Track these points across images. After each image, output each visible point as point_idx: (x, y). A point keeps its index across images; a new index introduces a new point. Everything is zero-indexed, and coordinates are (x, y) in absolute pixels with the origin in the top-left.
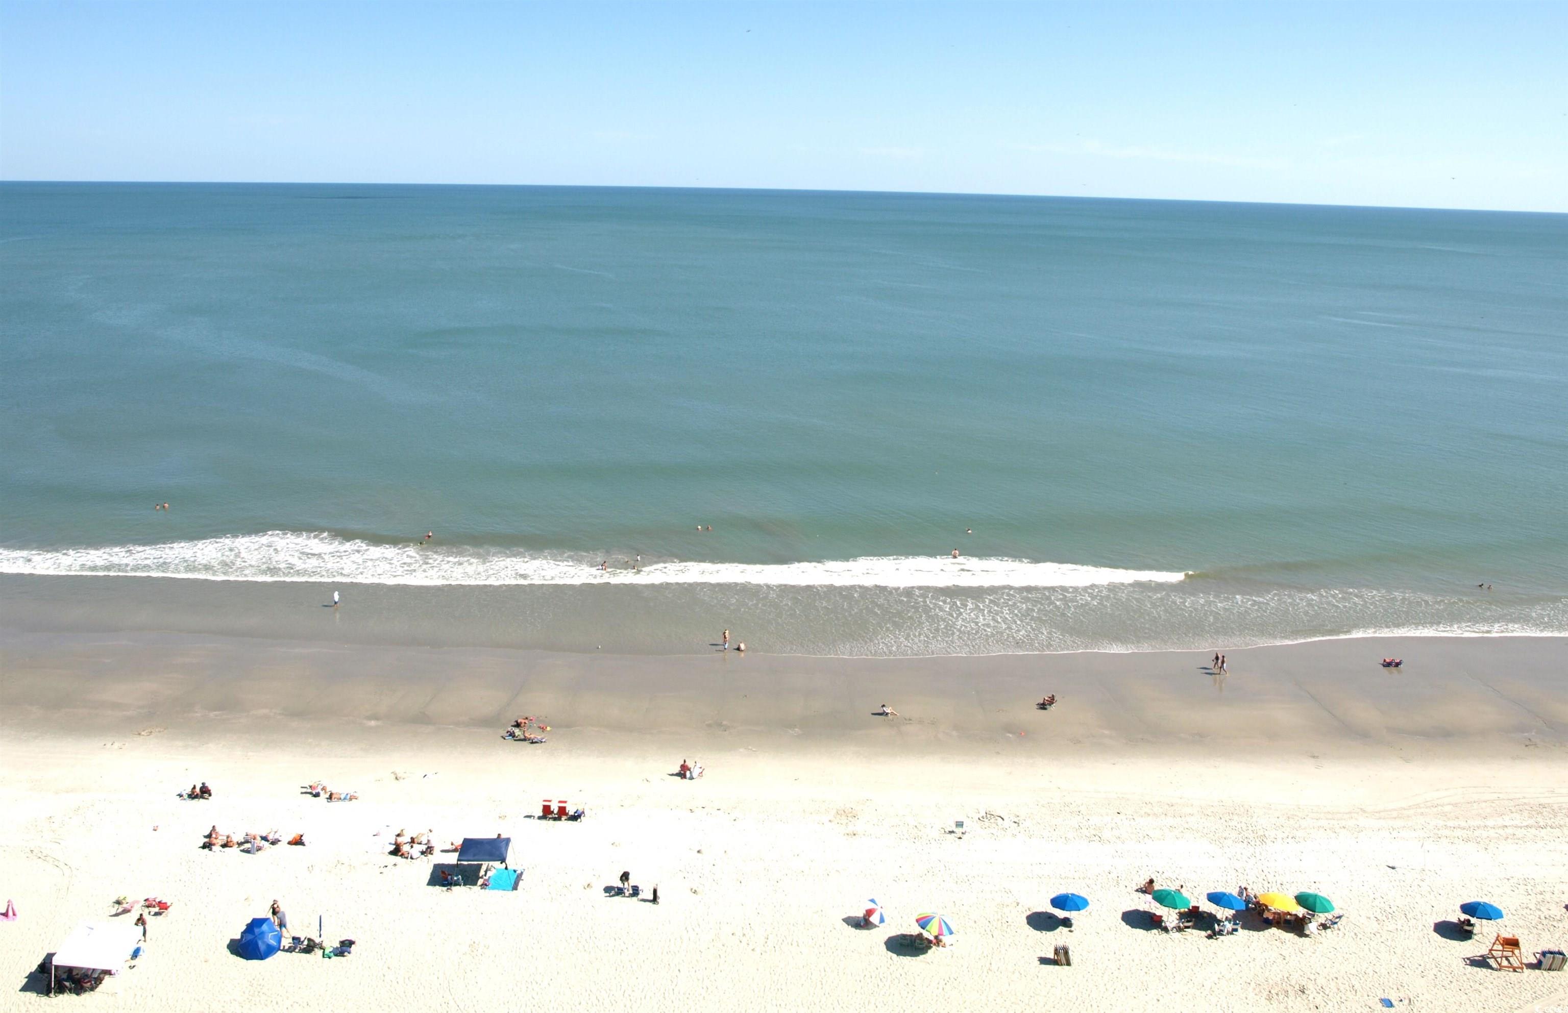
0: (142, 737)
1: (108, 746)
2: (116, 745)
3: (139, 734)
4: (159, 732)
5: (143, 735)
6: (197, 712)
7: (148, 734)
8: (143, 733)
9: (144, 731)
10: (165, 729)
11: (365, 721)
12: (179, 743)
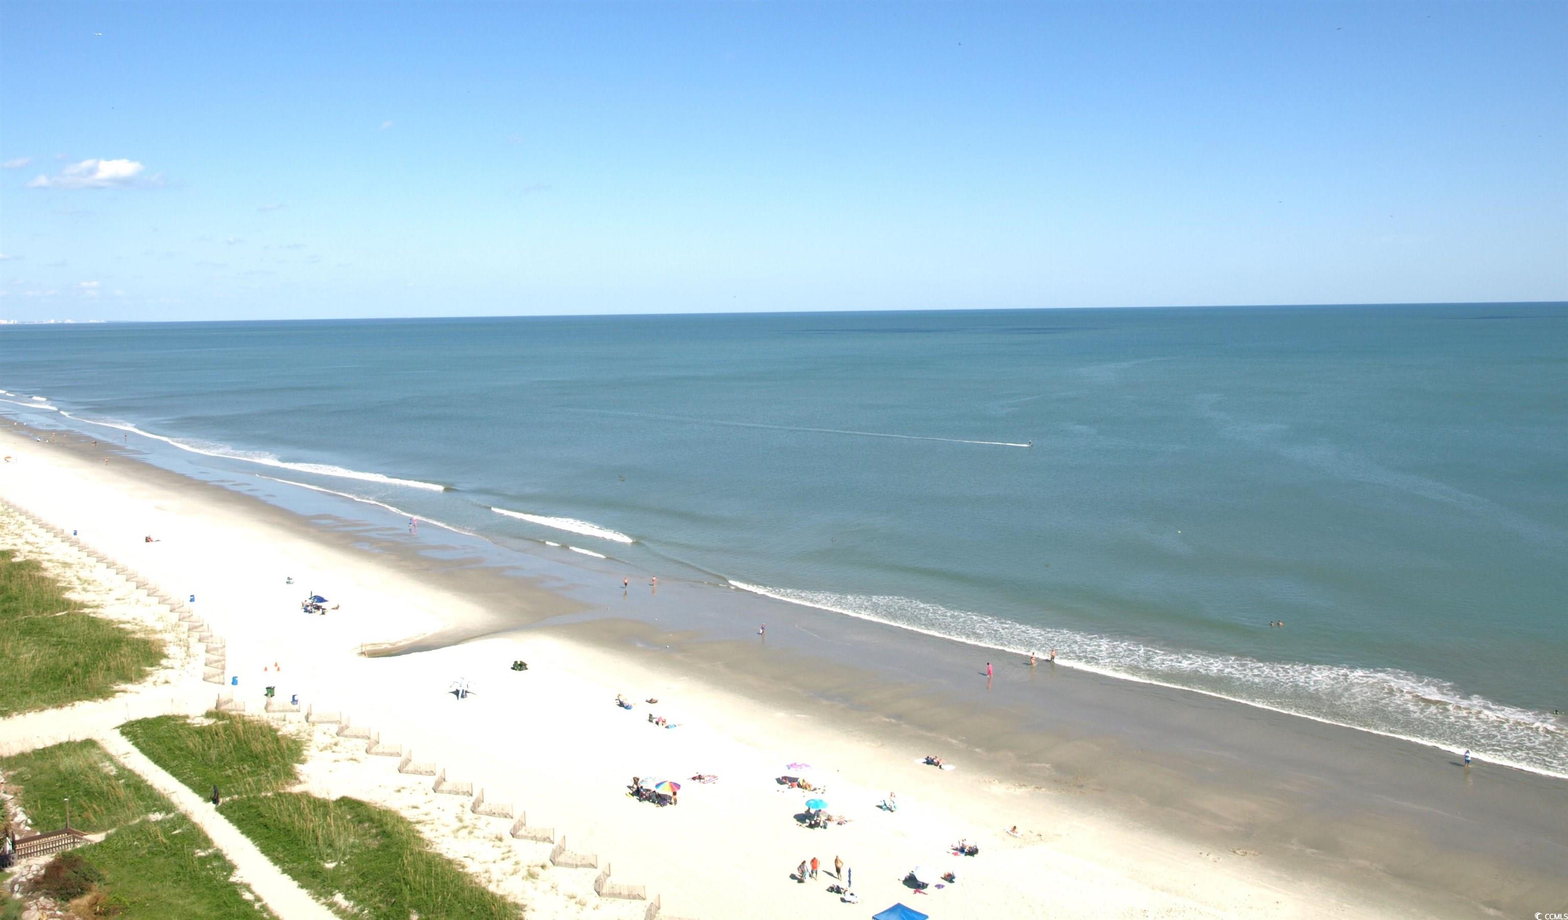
0: (1236, 855)
1: (1204, 855)
2: (1211, 857)
3: (1235, 852)
4: (1254, 855)
5: (1237, 854)
6: (1293, 844)
7: (1242, 854)
8: (1237, 852)
9: (1239, 849)
10: (1260, 853)
11: (1482, 907)
12: (1273, 873)
